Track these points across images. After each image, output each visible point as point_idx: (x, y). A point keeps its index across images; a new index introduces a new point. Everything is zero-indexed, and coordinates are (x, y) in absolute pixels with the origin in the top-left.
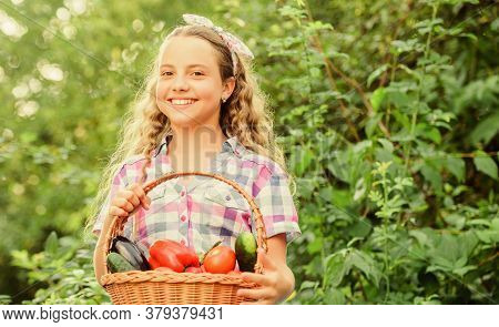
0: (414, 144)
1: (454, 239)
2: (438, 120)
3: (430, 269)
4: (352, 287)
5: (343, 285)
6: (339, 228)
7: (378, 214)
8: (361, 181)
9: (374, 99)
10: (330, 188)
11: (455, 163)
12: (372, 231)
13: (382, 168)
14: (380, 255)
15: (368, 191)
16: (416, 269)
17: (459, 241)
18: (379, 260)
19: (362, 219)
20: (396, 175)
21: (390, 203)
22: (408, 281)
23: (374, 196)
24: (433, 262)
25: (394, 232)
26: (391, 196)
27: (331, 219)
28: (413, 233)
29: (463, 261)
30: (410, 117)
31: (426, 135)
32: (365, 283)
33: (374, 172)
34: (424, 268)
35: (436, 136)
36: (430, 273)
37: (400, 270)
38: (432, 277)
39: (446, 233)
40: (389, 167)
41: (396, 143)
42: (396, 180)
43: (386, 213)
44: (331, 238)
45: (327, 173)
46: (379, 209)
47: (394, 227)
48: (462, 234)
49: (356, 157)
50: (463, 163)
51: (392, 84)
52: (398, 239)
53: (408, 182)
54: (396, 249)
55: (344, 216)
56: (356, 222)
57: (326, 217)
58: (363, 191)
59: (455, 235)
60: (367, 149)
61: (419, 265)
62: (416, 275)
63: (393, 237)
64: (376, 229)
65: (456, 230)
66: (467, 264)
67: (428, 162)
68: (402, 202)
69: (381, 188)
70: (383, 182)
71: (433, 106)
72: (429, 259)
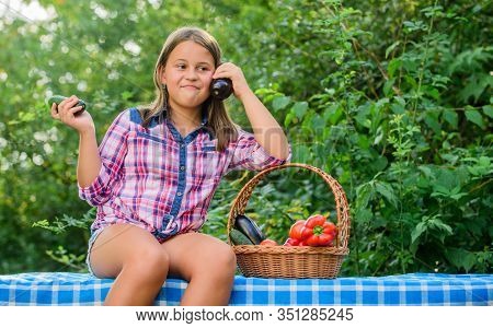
0: (420, 101)
1: (450, 173)
2: (437, 82)
3: (433, 195)
4: (373, 208)
5: (368, 207)
6: (363, 164)
7: (394, 153)
8: (380, 128)
9: (390, 66)
10: (357, 134)
11: (450, 115)
12: (389, 166)
13: (397, 119)
14: (394, 184)
15: (386, 137)
16: (421, 195)
17: (455, 174)
18: (395, 188)
19: (380, 157)
20: (408, 124)
21: (403, 145)
22: (415, 204)
23: (391, 140)
24: (435, 190)
25: (405, 167)
26: (404, 140)
27: (358, 157)
28: (421, 167)
29: (458, 189)
30: (417, 80)
31: (428, 93)
32: (383, 206)
33: (392, 122)
34: (428, 194)
35: (436, 94)
36: (433, 198)
37: (409, 196)
38: (434, 201)
39: (443, 168)
40: (402, 119)
41: (406, 100)
42: (409, 127)
43: (400, 153)
44: (357, 172)
45: (354, 123)
46: (395, 150)
47: (407, 163)
48: (456, 169)
49: (377, 110)
50: (456, 115)
51: (404, 54)
52: (409, 172)
53: (417, 129)
54: (407, 180)
55: (368, 155)
56: (376, 159)
57: (354, 156)
58: (381, 136)
59: (451, 169)
60: (385, 104)
61: (423, 192)
62: (421, 199)
63: (405, 171)
64: (392, 165)
65: (452, 166)
66: (460, 192)
67: (430, 114)
68: (412, 145)
69: (396, 134)
70: (398, 129)
71: (433, 71)
72: (431, 187)
